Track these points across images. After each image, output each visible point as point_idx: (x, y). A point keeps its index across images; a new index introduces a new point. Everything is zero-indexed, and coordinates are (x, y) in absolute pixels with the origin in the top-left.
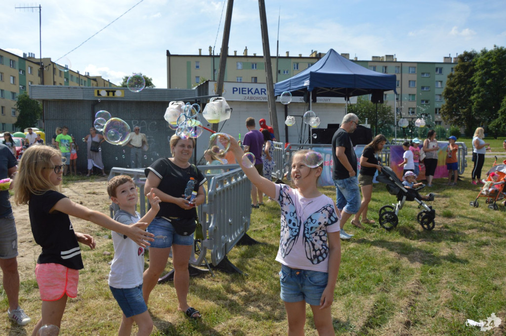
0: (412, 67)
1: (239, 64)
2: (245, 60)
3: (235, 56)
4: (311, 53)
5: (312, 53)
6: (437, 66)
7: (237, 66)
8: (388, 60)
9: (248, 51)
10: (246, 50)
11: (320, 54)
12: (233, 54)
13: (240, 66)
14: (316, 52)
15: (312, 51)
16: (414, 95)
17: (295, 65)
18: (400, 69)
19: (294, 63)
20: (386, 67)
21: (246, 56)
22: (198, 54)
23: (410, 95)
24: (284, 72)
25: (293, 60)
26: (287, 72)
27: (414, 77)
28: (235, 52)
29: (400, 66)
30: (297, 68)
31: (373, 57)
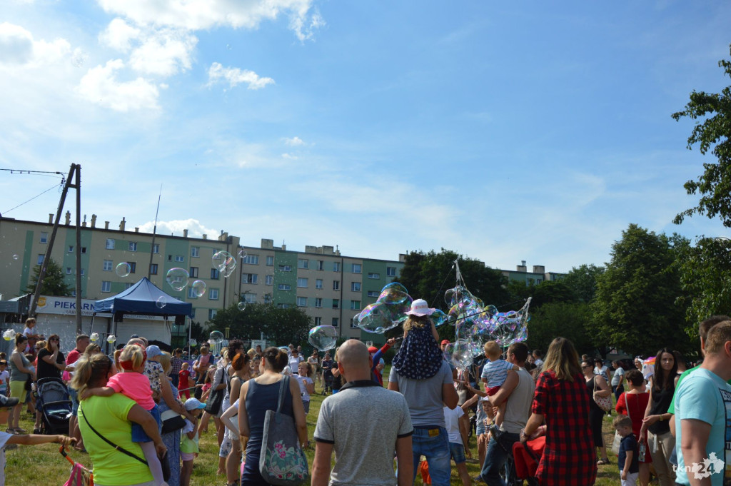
0: (356, 264)
1: (110, 241)
2: (119, 237)
3: (106, 230)
4: (220, 234)
5: (222, 234)
6: (388, 265)
7: (107, 244)
8: (326, 253)
9: (126, 224)
10: (123, 223)
11: (231, 237)
12: (103, 227)
13: (111, 246)
14: (226, 234)
15: (222, 231)
16: (359, 302)
17: (194, 250)
18: (340, 265)
19: (192, 246)
20: (321, 262)
21: (122, 232)
22: (47, 222)
23: (353, 301)
24: (177, 259)
25: (191, 243)
26: (181, 259)
27: (359, 278)
28: (107, 223)
29: (341, 262)
30: (197, 255)
31: (307, 247)
